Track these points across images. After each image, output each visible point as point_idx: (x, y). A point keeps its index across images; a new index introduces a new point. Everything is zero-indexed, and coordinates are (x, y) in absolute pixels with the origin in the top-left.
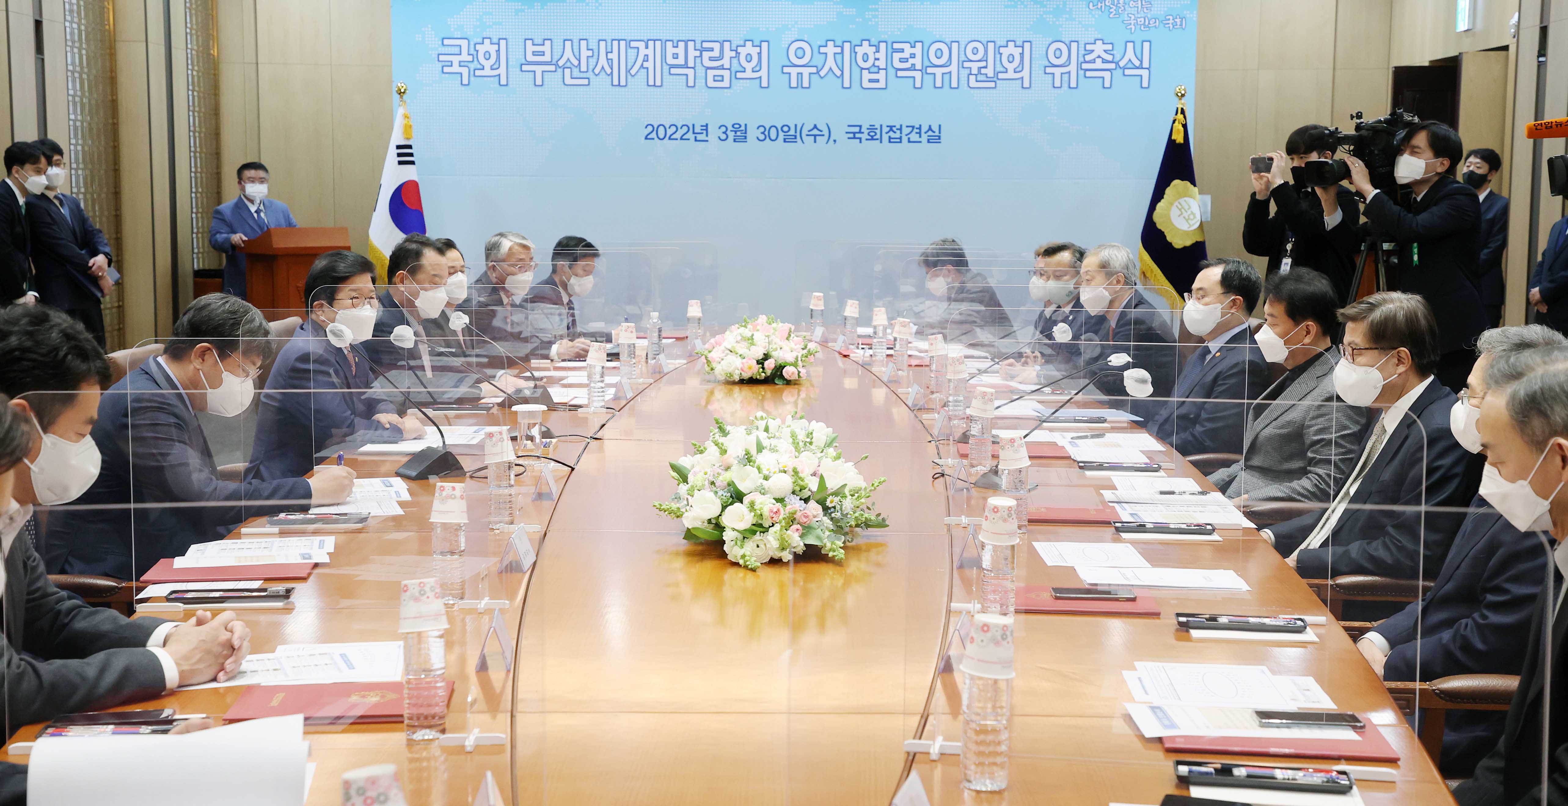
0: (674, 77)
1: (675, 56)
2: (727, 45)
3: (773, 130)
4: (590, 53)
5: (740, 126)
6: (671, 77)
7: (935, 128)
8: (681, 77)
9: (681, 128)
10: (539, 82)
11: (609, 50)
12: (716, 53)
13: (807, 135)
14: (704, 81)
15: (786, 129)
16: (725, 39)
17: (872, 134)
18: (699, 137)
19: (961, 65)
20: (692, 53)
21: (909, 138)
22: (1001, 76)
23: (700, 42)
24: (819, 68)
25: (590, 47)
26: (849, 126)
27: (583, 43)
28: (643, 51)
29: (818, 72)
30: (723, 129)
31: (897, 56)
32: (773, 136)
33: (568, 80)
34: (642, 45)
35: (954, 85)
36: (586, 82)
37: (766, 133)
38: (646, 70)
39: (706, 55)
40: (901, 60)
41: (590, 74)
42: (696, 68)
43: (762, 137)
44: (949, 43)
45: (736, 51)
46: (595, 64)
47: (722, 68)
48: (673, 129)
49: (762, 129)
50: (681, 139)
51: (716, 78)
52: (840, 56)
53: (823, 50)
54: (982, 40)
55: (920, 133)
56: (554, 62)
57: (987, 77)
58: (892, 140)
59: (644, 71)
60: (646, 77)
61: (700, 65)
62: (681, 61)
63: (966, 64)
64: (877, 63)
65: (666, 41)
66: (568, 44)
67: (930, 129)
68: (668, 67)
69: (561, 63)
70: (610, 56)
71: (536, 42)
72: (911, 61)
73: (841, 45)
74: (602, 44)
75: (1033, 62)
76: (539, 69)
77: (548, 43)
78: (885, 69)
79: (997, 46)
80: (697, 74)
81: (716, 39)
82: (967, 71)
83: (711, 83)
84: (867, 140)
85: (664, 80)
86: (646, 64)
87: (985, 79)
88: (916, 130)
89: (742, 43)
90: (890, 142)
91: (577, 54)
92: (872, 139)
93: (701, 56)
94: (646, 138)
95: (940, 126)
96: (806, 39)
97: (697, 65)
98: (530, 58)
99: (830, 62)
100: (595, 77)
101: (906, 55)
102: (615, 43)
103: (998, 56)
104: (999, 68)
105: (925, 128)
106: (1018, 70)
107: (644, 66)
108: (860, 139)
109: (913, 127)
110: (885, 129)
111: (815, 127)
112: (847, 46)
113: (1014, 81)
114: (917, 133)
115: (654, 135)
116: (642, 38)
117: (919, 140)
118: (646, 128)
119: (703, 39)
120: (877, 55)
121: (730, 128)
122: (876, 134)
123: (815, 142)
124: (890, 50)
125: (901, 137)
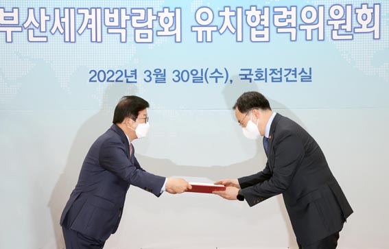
0: (111, 35)
1: (112, 20)
2: (150, 11)
3: (185, 75)
4: (48, 18)
5: (161, 71)
6: (109, 35)
7: (307, 71)
8: (116, 35)
9: (116, 73)
10: (9, 39)
11: (62, 16)
12: (142, 17)
13: (210, 77)
14: (133, 38)
15: (194, 73)
16: (149, 7)
17: (259, 75)
18: (130, 79)
19: (326, 23)
20: (124, 17)
21: (287, 78)
22: (357, 30)
23: (130, 9)
24: (219, 27)
25: (48, 14)
26: (241, 70)
27: (43, 11)
28: (87, 17)
29: (218, 30)
30: (148, 73)
31: (277, 17)
32: (185, 78)
33: (31, 38)
34: (86, 12)
35: (321, 38)
36: (45, 39)
37: (180, 76)
38: (90, 30)
39: (134, 19)
40: (280, 20)
41: (48, 34)
42: (127, 28)
43: (177, 79)
44: (317, 7)
45: (157, 16)
46: (51, 26)
47: (147, 28)
48: (111, 73)
49: (176, 73)
50: (117, 81)
51: (142, 36)
52: (235, 18)
53: (221, 14)
54: (342, 4)
55: (295, 75)
56: (21, 25)
57: (346, 31)
59: (88, 31)
60: (90, 35)
61: (130, 26)
62: (116, 23)
63: (330, 23)
64: (262, 23)
65: (105, 9)
66: (31, 11)
67: (303, 71)
68: (106, 28)
69: (26, 25)
70: (63, 20)
71: (7, 10)
72: (288, 21)
73: (235, 10)
74: (57, 11)
75: (382, 19)
76: (9, 30)
77: (16, 10)
78: (268, 27)
79: (354, 8)
80: (128, 33)
81: (142, 7)
82: (331, 28)
83: (138, 39)
84: (255, 80)
85: (104, 38)
86: (89, 26)
87: (345, 33)
88: (292, 72)
89: (161, 10)
90: (273, 81)
91: (38, 19)
92: (259, 79)
93: (131, 19)
94: (90, 81)
95: (310, 69)
96: (209, 6)
97: (128, 26)
98: (2, 22)
99: (227, 23)
100: (51, 35)
101: (284, 16)
102: (67, 11)
103: (355, 15)
104: (355, 25)
105: (299, 71)
106: (370, 25)
107: (89, 27)
108: (250, 79)
109: (290, 70)
110: (269, 72)
111: (216, 71)
112: (239, 10)
113: (367, 34)
114: (293, 74)
115: (96, 78)
116: (87, 7)
117: (295, 79)
118: (90, 73)
119: (132, 7)
120: (262, 17)
121: (153, 73)
122: (262, 75)
123: (216, 82)
124: (272, 13)
125: (281, 77)
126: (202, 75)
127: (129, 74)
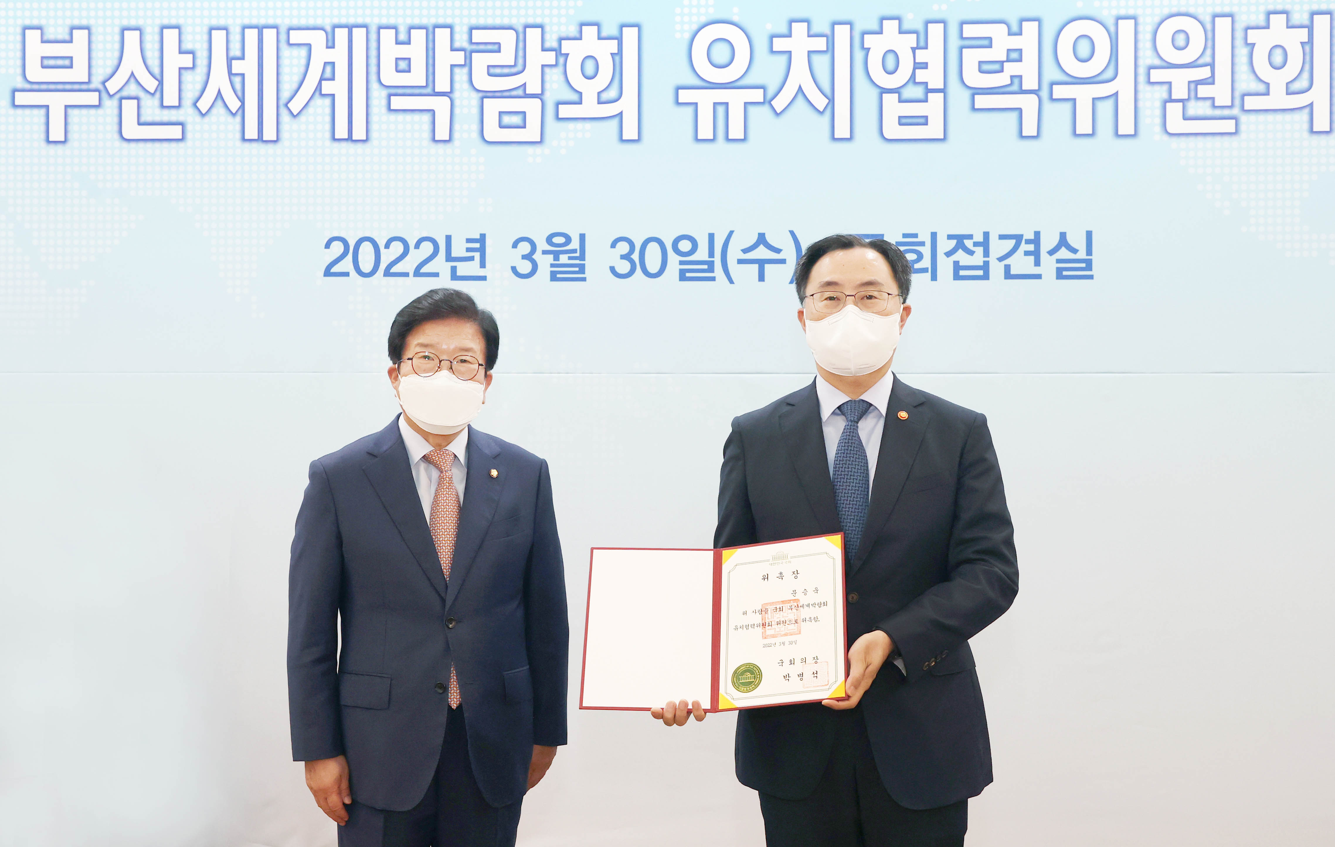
0: (400, 117)
1: (403, 65)
2: (533, 36)
3: (653, 251)
4: (187, 61)
5: (568, 239)
6: (392, 117)
7: (1077, 240)
8: (416, 117)
9: (417, 246)
10: (57, 133)
11: (236, 52)
12: (506, 57)
13: (740, 261)
14: (475, 127)
15: (685, 246)
16: (531, 21)
18: (463, 269)
19: (1143, 77)
20: (446, 58)
21: (1007, 268)
22: (1251, 103)
23: (465, 29)
24: (771, 92)
25: (187, 46)
27: (171, 36)
28: (321, 55)
29: (768, 101)
30: (525, 248)
31: (972, 57)
32: (653, 264)
33: (131, 129)
34: (317, 39)
35: (1126, 127)
36: (176, 132)
37: (636, 256)
38: (328, 101)
39: (481, 61)
40: (982, 68)
41: (187, 114)
42: (456, 95)
43: (624, 267)
44: (1110, 23)
45: (558, 51)
46: (199, 87)
47: (523, 93)
48: (397, 248)
49: (623, 248)
50: (417, 273)
51: (507, 120)
52: (826, 58)
53: (779, 45)
54: (1199, 12)
55: (1036, 254)
56: (96, 84)
57: (1214, 106)
58: (962, 273)
59: (322, 104)
60: (328, 119)
61: (466, 86)
62: (417, 77)
63: (1156, 75)
64: (921, 75)
65: (380, 28)
66: (132, 38)
67: (1063, 241)
68: (384, 93)
69: (112, 86)
70: (237, 67)
71: (49, 35)
72: (1011, 69)
73: (827, 31)
74: (219, 37)
76: (57, 101)
77: (80, 36)
78: (943, 91)
79: (1240, 26)
80: (457, 111)
81: (506, 22)
82: (1162, 93)
83: (493, 132)
85: (374, 127)
86: (327, 87)
87: (1209, 112)
88: (1024, 247)
89: (573, 31)
90: (957, 277)
91: (154, 63)
93: (468, 63)
94: (328, 273)
95: (1089, 235)
96: (736, 19)
97: (457, 86)
98: (36, 73)
99: (800, 76)
100: (198, 118)
101: (998, 53)
102: (251, 35)
103: (1243, 52)
104: (1246, 83)
105: (1048, 241)
106: (1296, 86)
107: (325, 90)
109: (1018, 238)
110: (945, 245)
111: (762, 240)
112: (842, 33)
113: (1288, 117)
114: (1027, 253)
115: (346, 265)
116: (319, 22)
117: (1036, 271)
118: (328, 246)
119: (474, 22)
120: (921, 56)
121: (542, 245)
122: (920, 257)
123: (761, 278)
124: (954, 42)
125: (986, 264)
126: (711, 254)
127: (459, 250)
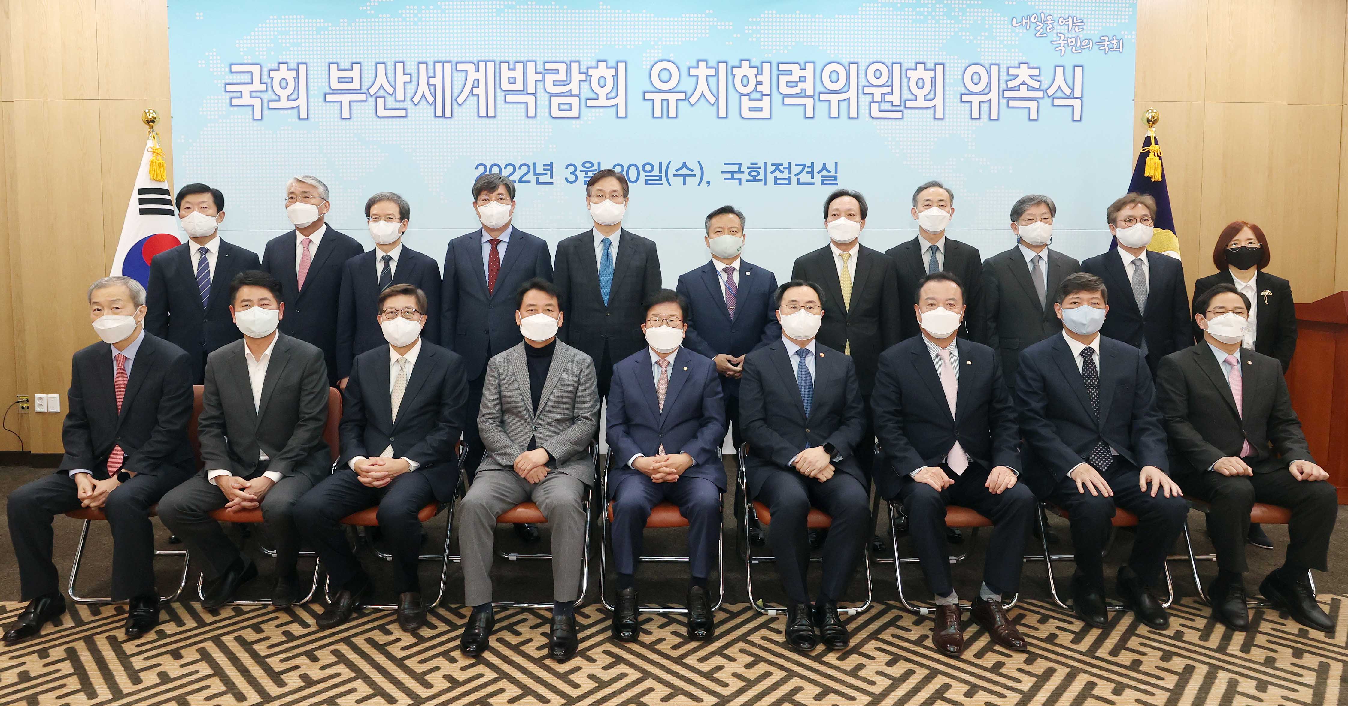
0: (511, 106)
1: (512, 80)
2: (575, 66)
3: (633, 170)
4: (407, 78)
5: (592, 165)
6: (507, 106)
7: (831, 167)
8: (519, 106)
9: (520, 168)
10: (346, 114)
11: (431, 74)
12: (562, 77)
13: (674, 176)
14: (547, 110)
15: (648, 168)
16: (574, 59)
17: (754, 174)
18: (542, 179)
19: (861, 91)
20: (533, 77)
21: (799, 179)
22: (909, 104)
23: (542, 63)
24: (688, 95)
25: (408, 71)
26: (725, 164)
27: (400, 67)
28: (472, 75)
29: (687, 99)
30: (571, 169)
31: (783, 79)
33: (381, 112)
34: (471, 68)
35: (853, 114)
36: (403, 113)
38: (476, 98)
39: (550, 79)
40: (788, 84)
41: (408, 104)
42: (538, 95)
44: (846, 65)
45: (587, 74)
46: (413, 91)
47: (570, 94)
48: (510, 169)
50: (520, 181)
51: (562, 107)
52: (715, 79)
53: (693, 72)
54: (886, 61)
55: (812, 173)
56: (364, 90)
57: (892, 105)
58: (778, 182)
59: (473, 100)
60: (476, 106)
61: (542, 90)
62: (519, 86)
63: (867, 90)
64: (759, 88)
65: (501, 62)
66: (381, 68)
67: (824, 167)
68: (503, 94)
69: (372, 91)
70: (432, 81)
71: (342, 67)
72: (801, 85)
73: (715, 65)
74: (423, 67)
75: (947, 88)
76: (346, 99)
77: (356, 67)
78: (769, 95)
79: (904, 69)
80: (538, 102)
81: (562, 59)
82: (869, 98)
83: (556, 113)
84: (747, 181)
85: (498, 110)
86: (475, 91)
87: (890, 108)
88: (807, 170)
89: (594, 64)
90: (776, 184)
91: (392, 80)
92: (754, 180)
93: (543, 80)
95: (836, 164)
96: (672, 59)
97: (538, 90)
98: (335, 85)
99: (702, 87)
100: (413, 107)
101: (795, 78)
102: (439, 66)
103: (905, 80)
104: (906, 95)
105: (818, 167)
106: (928, 97)
107: (474, 93)
108: (740, 180)
109: (804, 165)
110: (770, 168)
111: (684, 165)
112: (722, 67)
113: (925, 111)
114: (808, 173)
116: (471, 59)
117: (812, 181)
118: (477, 168)
119: (546, 59)
120: (760, 78)
121: (580, 167)
122: (759, 174)
123: (684, 184)
124: (775, 72)
125: (789, 177)
126: (661, 172)
127: (540, 170)
